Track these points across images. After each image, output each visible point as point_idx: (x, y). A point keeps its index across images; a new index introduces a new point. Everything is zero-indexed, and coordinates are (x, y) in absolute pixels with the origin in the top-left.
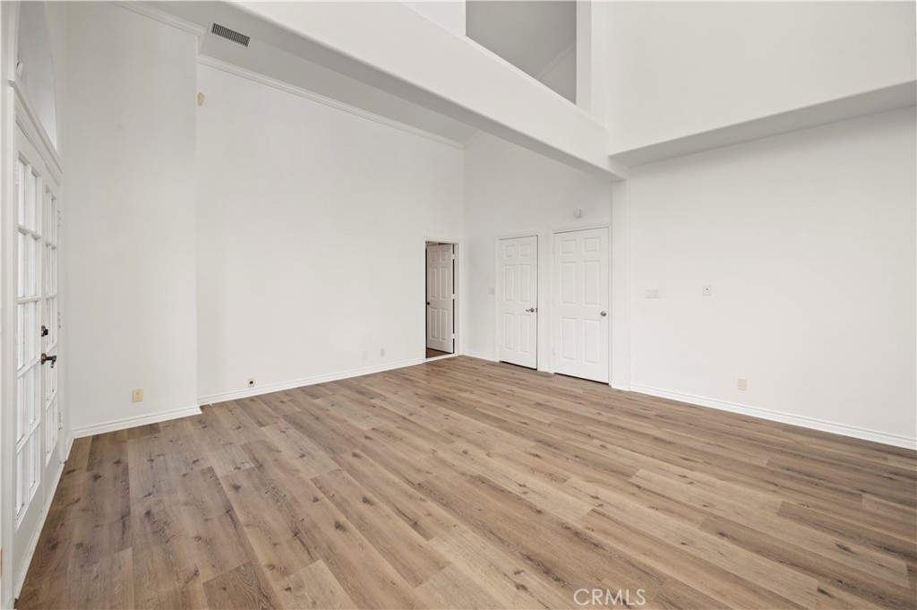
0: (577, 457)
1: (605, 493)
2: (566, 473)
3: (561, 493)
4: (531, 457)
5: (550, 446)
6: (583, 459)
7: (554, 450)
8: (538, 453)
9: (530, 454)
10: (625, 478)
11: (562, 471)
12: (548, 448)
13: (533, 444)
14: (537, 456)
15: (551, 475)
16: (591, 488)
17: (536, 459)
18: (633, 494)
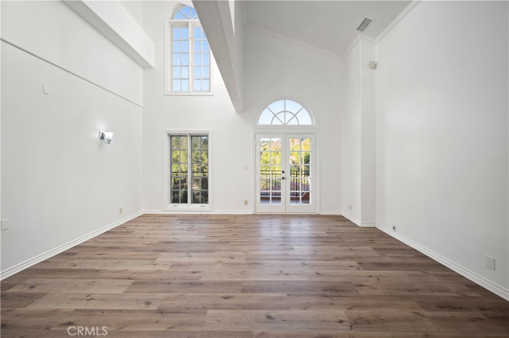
0: (169, 283)
1: (151, 268)
2: (172, 270)
3: (172, 260)
4: (196, 270)
5: (191, 284)
6: (164, 283)
7: (186, 281)
8: (194, 275)
9: (199, 272)
10: (137, 281)
11: (175, 270)
12: (191, 281)
13: (203, 280)
14: (194, 273)
15: (180, 266)
16: (157, 268)
17: (193, 271)
18: (134, 273)
